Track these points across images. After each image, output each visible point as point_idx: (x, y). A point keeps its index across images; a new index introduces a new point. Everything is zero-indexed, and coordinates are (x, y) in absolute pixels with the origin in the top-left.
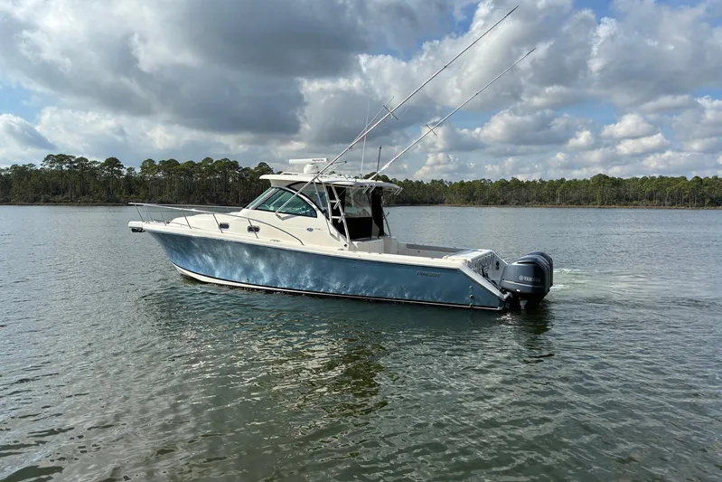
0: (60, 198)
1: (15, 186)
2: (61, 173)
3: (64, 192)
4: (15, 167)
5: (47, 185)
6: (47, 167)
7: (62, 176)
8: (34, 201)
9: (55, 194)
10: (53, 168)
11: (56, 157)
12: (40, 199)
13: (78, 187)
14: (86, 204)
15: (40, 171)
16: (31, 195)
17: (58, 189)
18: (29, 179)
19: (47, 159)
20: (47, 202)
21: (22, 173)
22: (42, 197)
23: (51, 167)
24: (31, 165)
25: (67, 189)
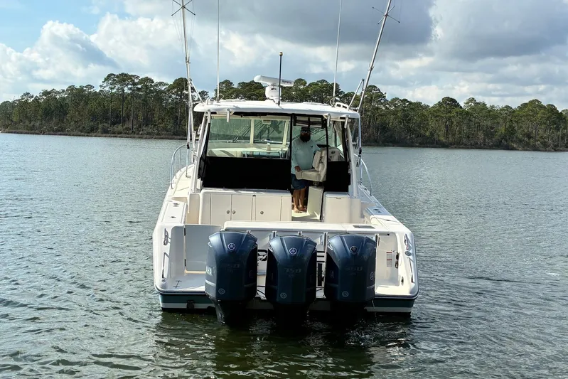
0: (120, 127)
1: (71, 112)
2: (123, 97)
3: (124, 121)
4: (71, 88)
5: (106, 111)
6: (107, 89)
7: (124, 101)
8: (90, 131)
9: (114, 124)
10: (114, 91)
11: (117, 77)
12: (97, 129)
13: (140, 114)
14: (150, 136)
15: (99, 94)
16: (87, 123)
17: (117, 117)
18: (86, 103)
19: (106, 79)
20: (106, 133)
21: (80, 96)
22: (100, 126)
23: (112, 89)
24: (90, 87)
25: (128, 117)
